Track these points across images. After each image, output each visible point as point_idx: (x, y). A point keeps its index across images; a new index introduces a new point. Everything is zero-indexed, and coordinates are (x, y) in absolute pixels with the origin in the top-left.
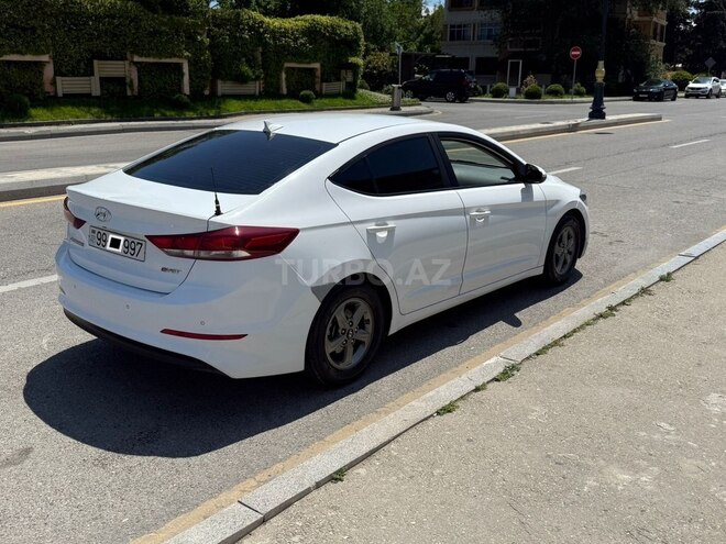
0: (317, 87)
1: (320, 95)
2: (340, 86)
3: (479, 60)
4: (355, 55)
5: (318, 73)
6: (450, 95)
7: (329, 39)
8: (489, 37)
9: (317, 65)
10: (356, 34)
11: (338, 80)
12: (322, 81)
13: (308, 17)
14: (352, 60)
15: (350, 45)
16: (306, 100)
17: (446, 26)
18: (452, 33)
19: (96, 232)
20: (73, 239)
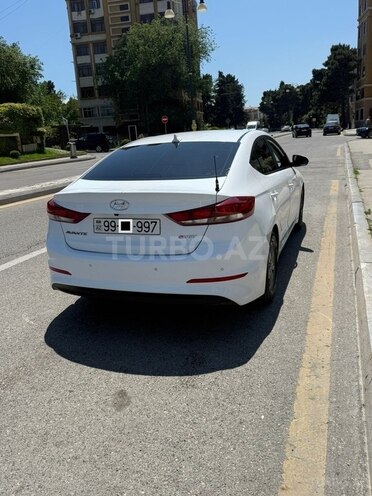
0: (20, 148)
1: (23, 153)
2: (34, 146)
3: (104, 128)
4: (41, 126)
5: (19, 139)
6: (99, 148)
7: (23, 118)
8: (109, 114)
9: (17, 134)
10: (39, 113)
11: (32, 142)
12: (22, 144)
13: (6, 104)
14: (40, 129)
15: (35, 120)
16: (15, 156)
17: (80, 109)
18: (85, 113)
19: (102, 221)
20: (69, 232)
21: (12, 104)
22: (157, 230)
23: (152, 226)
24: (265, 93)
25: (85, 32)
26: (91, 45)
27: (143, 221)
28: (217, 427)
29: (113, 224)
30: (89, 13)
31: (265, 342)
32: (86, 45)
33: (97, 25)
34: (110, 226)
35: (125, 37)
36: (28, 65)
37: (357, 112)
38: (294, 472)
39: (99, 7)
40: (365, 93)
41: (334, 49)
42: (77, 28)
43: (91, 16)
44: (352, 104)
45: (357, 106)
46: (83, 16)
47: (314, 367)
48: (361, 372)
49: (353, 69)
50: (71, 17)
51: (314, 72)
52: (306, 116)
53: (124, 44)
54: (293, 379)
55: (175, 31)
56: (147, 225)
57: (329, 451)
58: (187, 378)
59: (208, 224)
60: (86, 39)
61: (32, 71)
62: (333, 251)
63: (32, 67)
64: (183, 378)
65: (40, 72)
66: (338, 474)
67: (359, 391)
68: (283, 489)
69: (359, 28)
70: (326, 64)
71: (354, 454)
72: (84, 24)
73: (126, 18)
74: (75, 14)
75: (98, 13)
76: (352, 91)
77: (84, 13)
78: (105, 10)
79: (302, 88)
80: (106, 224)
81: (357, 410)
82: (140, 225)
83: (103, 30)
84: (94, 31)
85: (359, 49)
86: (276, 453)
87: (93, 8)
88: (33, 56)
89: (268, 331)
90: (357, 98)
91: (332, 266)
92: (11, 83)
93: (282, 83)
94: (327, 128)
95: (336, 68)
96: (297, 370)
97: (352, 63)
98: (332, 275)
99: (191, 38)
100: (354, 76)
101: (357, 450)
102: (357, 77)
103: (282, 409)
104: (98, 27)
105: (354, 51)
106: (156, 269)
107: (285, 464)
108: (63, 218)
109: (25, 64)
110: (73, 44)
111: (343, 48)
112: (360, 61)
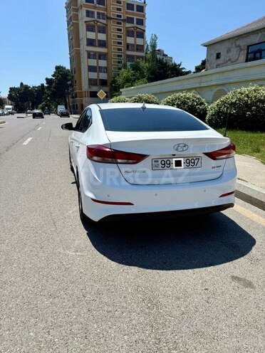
19: (160, 161)
22: (199, 164)
23: (196, 161)
24: (11, 89)
27: (190, 159)
37: (74, 105)
40: (78, 95)
41: (57, 68)
45: (73, 102)
49: (69, 81)
51: (47, 79)
52: (40, 105)
56: (193, 161)
59: (226, 158)
69: (70, 58)
70: (53, 76)
82: (188, 161)
85: (71, 70)
90: (73, 97)
93: (22, 84)
94: (62, 113)
95: (60, 79)
100: (70, 85)
102: (72, 86)
105: (68, 71)
108: (119, 161)
111: (62, 67)
112: (73, 77)
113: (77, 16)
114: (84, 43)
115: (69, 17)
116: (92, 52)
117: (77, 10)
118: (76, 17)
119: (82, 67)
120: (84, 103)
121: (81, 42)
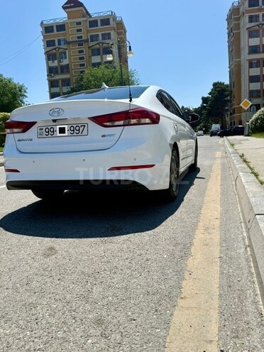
13: (2, 113)
19: (44, 128)
20: (19, 140)
21: (6, 113)
22: (85, 132)
23: (81, 129)
25: (56, 73)
26: (60, 81)
27: (75, 126)
28: (127, 263)
29: (52, 130)
30: (60, 62)
31: (170, 218)
32: (57, 81)
33: (65, 69)
34: (50, 132)
35: (82, 76)
36: (18, 89)
37: (231, 123)
38: (192, 287)
39: (66, 58)
40: (236, 112)
41: (215, 85)
42: (51, 71)
43: (61, 64)
44: (228, 119)
45: (231, 119)
46: (56, 63)
47: (207, 229)
48: (244, 230)
49: (227, 96)
50: (48, 64)
51: (203, 98)
53: (81, 80)
54: (190, 236)
55: (114, 72)
56: (78, 128)
57: (222, 273)
58: (106, 238)
59: (124, 125)
60: (57, 77)
61: (20, 93)
62: (219, 178)
63: (20, 91)
64: (102, 239)
65: (25, 94)
66: (230, 287)
67: (244, 239)
68: (182, 298)
69: (230, 72)
70: (210, 94)
71: (243, 274)
72: (56, 68)
73: (84, 65)
74: (50, 62)
75: (65, 62)
76: (227, 110)
77: (56, 61)
78: (70, 59)
79: (196, 110)
80: (47, 130)
81: (243, 250)
82: (72, 129)
83: (68, 72)
84: (62, 72)
85: (230, 85)
86: (176, 277)
87: (62, 58)
88: (21, 84)
89: (172, 213)
90: (231, 114)
91: (219, 184)
92: (6, 100)
94: (212, 132)
95: (217, 96)
96: (194, 231)
97: (227, 93)
98: (219, 187)
99: (124, 77)
100: (228, 101)
101: (246, 272)
102: (230, 101)
103: (181, 251)
104: (65, 70)
105: (227, 86)
106: (84, 160)
107: (184, 283)
108: (15, 130)
109: (15, 89)
110: (49, 80)
111: (220, 83)
112: (231, 91)
113: (239, 24)
114: (245, 51)
115: (230, 29)
116: (254, 60)
117: (239, 19)
118: (238, 27)
119: (242, 79)
120: (243, 119)
121: (242, 52)
